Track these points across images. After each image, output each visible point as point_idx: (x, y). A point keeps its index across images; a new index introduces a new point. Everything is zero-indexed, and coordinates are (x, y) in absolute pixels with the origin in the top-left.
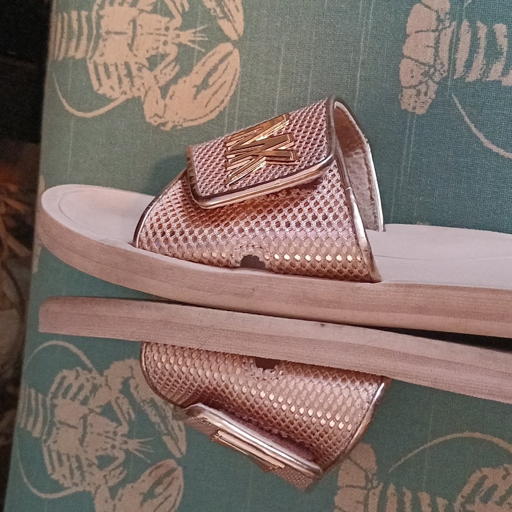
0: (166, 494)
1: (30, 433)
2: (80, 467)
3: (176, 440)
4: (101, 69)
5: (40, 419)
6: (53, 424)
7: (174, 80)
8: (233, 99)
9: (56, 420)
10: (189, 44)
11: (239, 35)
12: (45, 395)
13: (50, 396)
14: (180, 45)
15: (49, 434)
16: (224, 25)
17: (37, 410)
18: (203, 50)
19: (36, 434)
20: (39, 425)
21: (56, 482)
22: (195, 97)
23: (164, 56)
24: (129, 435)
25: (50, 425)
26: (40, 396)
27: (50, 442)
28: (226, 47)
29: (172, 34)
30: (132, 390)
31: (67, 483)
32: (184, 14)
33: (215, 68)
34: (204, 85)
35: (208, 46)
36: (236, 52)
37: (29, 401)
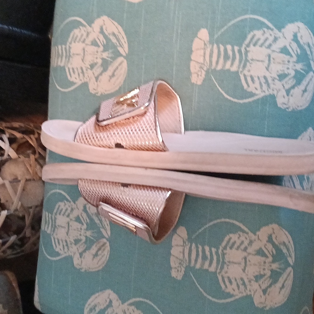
0: (103, 254)
1: (46, 232)
2: (67, 245)
3: (106, 230)
4: (71, 71)
5: (50, 225)
6: (55, 226)
7: (101, 74)
8: (125, 81)
9: (57, 224)
10: (107, 58)
11: (126, 54)
12: (52, 214)
13: (54, 214)
14: (103, 59)
15: (54, 231)
16: (120, 49)
17: (49, 221)
18: (112, 60)
19: (49, 232)
20: (50, 228)
21: (58, 252)
22: (109, 81)
23: (96, 64)
24: (87, 229)
25: (54, 227)
26: (50, 215)
27: (55, 235)
28: (120, 59)
29: (99, 54)
30: (88, 209)
31: (62, 252)
32: (104, 46)
33: (117, 68)
34: (113, 75)
35: (114, 59)
36: (125, 61)
37: (46, 217)
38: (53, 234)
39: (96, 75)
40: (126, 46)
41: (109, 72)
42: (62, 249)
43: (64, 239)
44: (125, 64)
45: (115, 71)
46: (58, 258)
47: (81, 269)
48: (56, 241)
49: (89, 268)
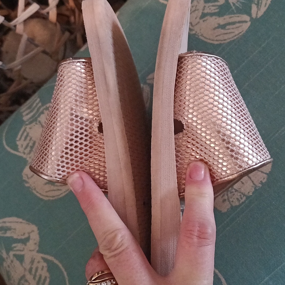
0: (60, 188)
1: (22, 116)
2: (32, 147)
5: (32, 114)
6: (36, 120)
7: (212, 15)
8: (230, 43)
9: (39, 119)
10: (232, 4)
11: (257, 17)
12: (43, 105)
13: (45, 107)
15: (31, 123)
16: (254, 8)
18: (235, 11)
19: (25, 118)
20: (29, 116)
21: (17, 146)
22: (215, 29)
25: (34, 120)
26: (40, 104)
27: (28, 127)
28: (246, 18)
31: (21, 149)
33: (234, 23)
34: (223, 27)
35: (239, 11)
36: (249, 24)
37: (34, 103)
38: (27, 125)
39: (206, 11)
40: (263, 9)
41: (221, 21)
42: (24, 146)
43: (33, 139)
44: (246, 27)
45: (229, 24)
46: (12, 151)
47: (27, 182)
48: (25, 134)
49: (35, 189)
